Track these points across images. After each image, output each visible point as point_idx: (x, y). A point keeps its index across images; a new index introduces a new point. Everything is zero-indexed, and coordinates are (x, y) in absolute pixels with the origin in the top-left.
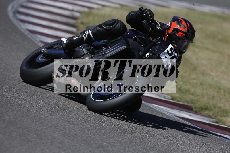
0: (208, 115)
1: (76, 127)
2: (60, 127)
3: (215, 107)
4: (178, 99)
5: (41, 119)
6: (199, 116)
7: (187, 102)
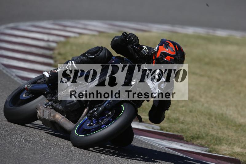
0: (201, 145)
3: (207, 135)
5: (24, 159)
6: (191, 146)
7: (177, 131)
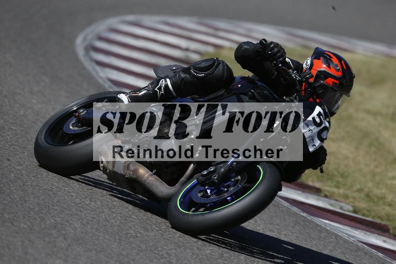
1: (189, 253)
2: (161, 251)
4: (365, 212)
